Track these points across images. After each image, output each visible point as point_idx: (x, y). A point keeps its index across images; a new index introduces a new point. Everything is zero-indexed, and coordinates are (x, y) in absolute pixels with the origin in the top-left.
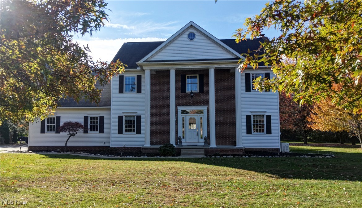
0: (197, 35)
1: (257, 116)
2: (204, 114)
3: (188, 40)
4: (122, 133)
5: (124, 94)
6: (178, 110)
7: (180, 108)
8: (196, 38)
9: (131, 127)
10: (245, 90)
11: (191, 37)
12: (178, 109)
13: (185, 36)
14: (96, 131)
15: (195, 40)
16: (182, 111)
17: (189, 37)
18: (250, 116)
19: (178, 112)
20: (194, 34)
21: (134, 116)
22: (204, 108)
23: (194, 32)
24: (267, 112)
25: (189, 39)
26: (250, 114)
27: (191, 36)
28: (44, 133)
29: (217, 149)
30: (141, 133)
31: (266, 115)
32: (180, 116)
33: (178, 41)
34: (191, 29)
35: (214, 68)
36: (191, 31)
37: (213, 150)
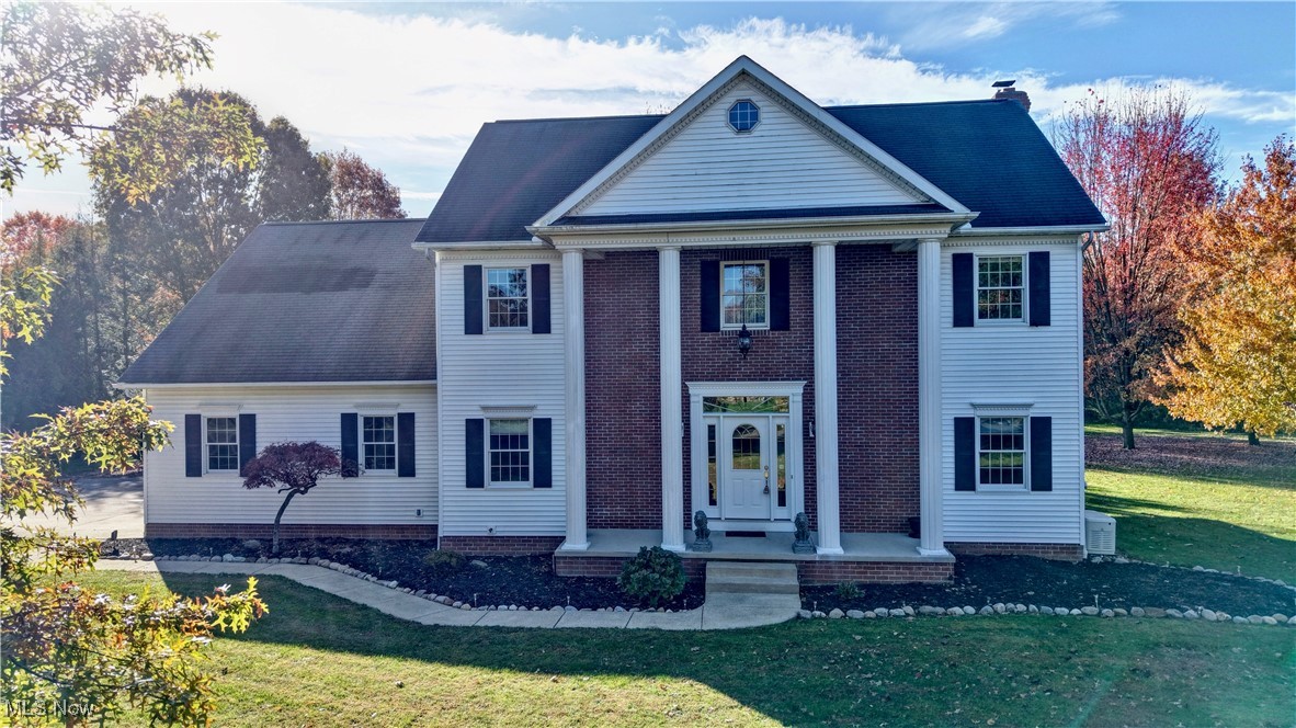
0: (769, 113)
1: (996, 420)
2: (791, 414)
3: (729, 132)
4: (482, 486)
5: (487, 337)
6: (692, 399)
7: (700, 391)
8: (764, 121)
9: (515, 460)
10: (951, 320)
11: (744, 118)
12: (690, 392)
13: (719, 114)
14: (388, 468)
15: (758, 130)
16: (706, 399)
17: (732, 118)
18: (971, 420)
19: (692, 405)
20: (754, 107)
21: (525, 420)
22: (793, 391)
23: (754, 99)
24: (1036, 405)
25: (735, 125)
26: (968, 413)
27: (744, 116)
28: (200, 475)
29: (845, 562)
30: (553, 483)
31: (1032, 418)
32: (700, 421)
33: (691, 137)
34: (743, 86)
35: (832, 243)
36: (742, 93)
37: (830, 568)
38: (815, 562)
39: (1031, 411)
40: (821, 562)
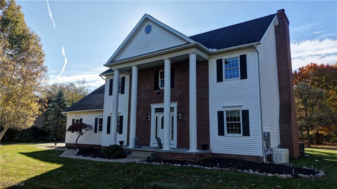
1: (232, 112)
2: (174, 112)
3: (145, 34)
8: (152, 30)
10: (216, 80)
12: (152, 107)
16: (156, 109)
17: (146, 30)
18: (223, 112)
19: (152, 110)
20: (151, 27)
22: (174, 105)
23: (150, 24)
24: (244, 106)
26: (221, 110)
31: (242, 110)
36: (147, 24)
37: (163, 154)
38: (160, 152)
39: (242, 108)
40: (161, 152)
